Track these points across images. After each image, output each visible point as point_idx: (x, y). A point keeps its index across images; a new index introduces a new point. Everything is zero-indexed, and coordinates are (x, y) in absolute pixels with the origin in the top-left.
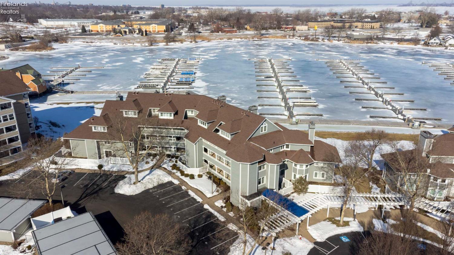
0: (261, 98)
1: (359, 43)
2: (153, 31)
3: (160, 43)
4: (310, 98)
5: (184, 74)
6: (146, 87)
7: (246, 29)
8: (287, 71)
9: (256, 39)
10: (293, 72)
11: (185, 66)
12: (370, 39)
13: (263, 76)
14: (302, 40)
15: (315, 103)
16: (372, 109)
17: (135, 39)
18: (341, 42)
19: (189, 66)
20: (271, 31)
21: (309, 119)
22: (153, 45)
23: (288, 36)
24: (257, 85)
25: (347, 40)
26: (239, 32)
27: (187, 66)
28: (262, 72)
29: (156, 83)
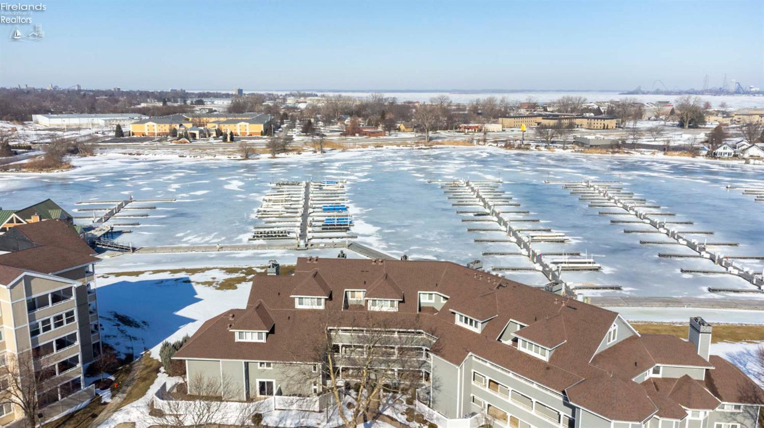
0: (490, 254)
1: (599, 153)
2: (241, 133)
3: (261, 154)
4: (578, 254)
5: (329, 209)
6: (269, 236)
7: (399, 130)
8: (507, 203)
9: (424, 147)
10: (519, 205)
11: (322, 195)
12: (616, 146)
13: (470, 212)
14: (501, 147)
15: (590, 263)
16: (702, 275)
17: (212, 147)
18: (569, 151)
19: (329, 195)
20: (443, 133)
21: (599, 295)
22: (250, 157)
23: (475, 142)
24: (469, 230)
25: (577, 148)
26: (390, 135)
27: (325, 195)
28: (464, 205)
29: (287, 229)
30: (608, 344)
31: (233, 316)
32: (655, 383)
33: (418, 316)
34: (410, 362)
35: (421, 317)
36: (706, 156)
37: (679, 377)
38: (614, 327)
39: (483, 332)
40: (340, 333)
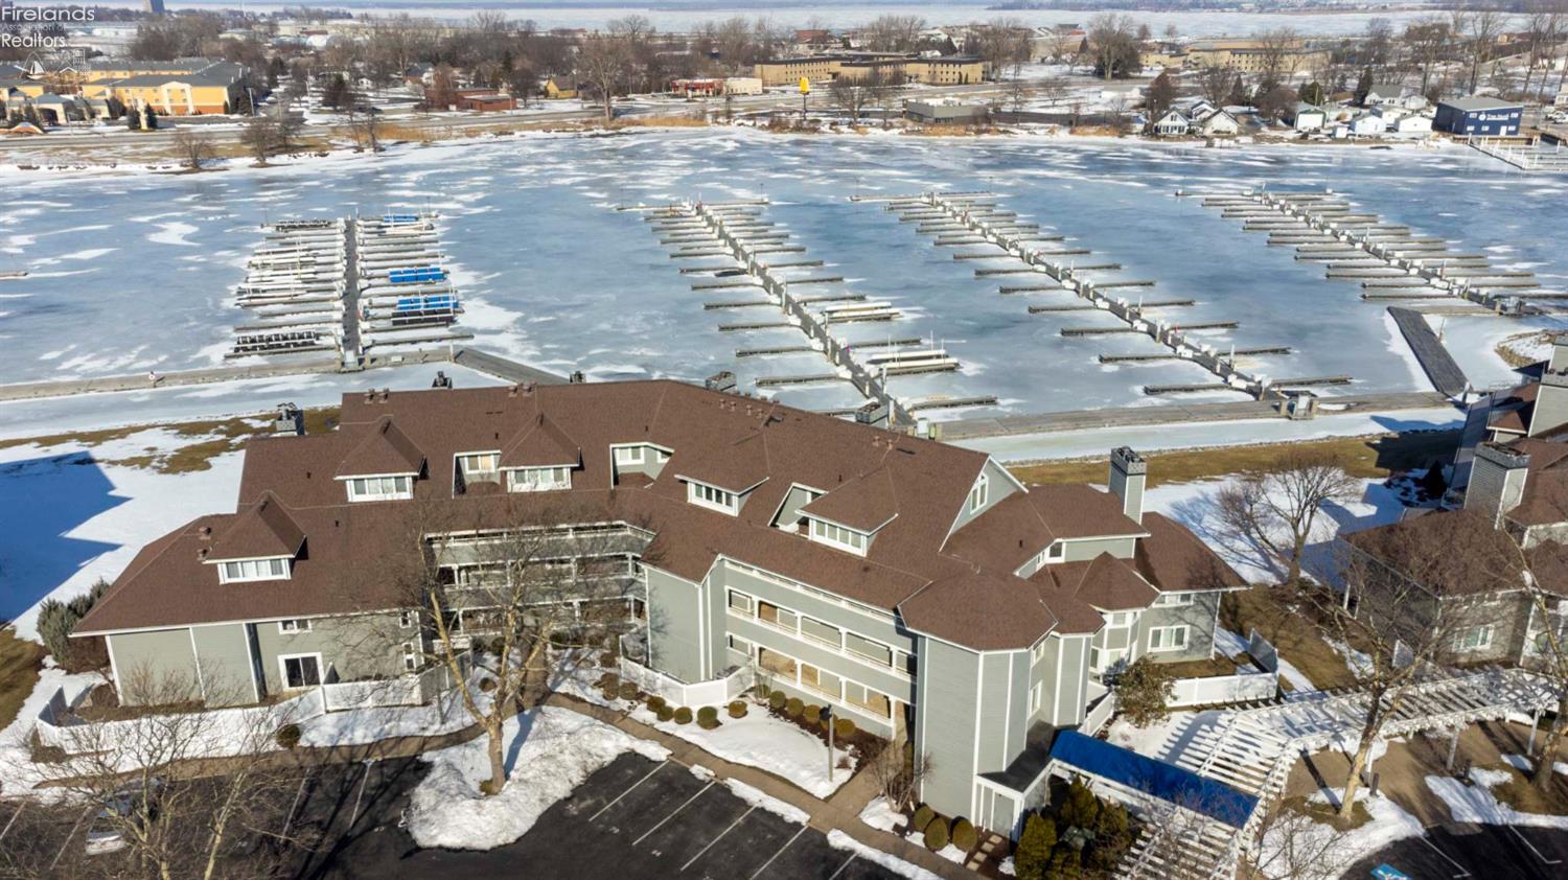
0: (751, 353)
1: (952, 134)
2: (173, 108)
3: (230, 157)
4: (917, 342)
5: (403, 279)
6: (272, 347)
7: (546, 94)
8: (779, 247)
9: (602, 132)
10: (803, 250)
11: (385, 247)
12: (984, 119)
13: (708, 270)
14: (762, 127)
15: (938, 357)
16: (1135, 364)
17: (105, 142)
18: (895, 131)
19: (402, 247)
20: (641, 100)
21: (958, 419)
22: (203, 166)
23: (709, 118)
24: (708, 307)
25: (910, 125)
26: (527, 106)
27: (392, 247)
28: (696, 255)
29: (313, 328)
30: (972, 512)
31: (209, 531)
32: (1053, 574)
33: (613, 494)
34: (605, 586)
35: (618, 497)
36: (1143, 133)
37: (1092, 558)
38: (982, 481)
39: (742, 513)
40: (452, 544)
